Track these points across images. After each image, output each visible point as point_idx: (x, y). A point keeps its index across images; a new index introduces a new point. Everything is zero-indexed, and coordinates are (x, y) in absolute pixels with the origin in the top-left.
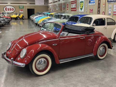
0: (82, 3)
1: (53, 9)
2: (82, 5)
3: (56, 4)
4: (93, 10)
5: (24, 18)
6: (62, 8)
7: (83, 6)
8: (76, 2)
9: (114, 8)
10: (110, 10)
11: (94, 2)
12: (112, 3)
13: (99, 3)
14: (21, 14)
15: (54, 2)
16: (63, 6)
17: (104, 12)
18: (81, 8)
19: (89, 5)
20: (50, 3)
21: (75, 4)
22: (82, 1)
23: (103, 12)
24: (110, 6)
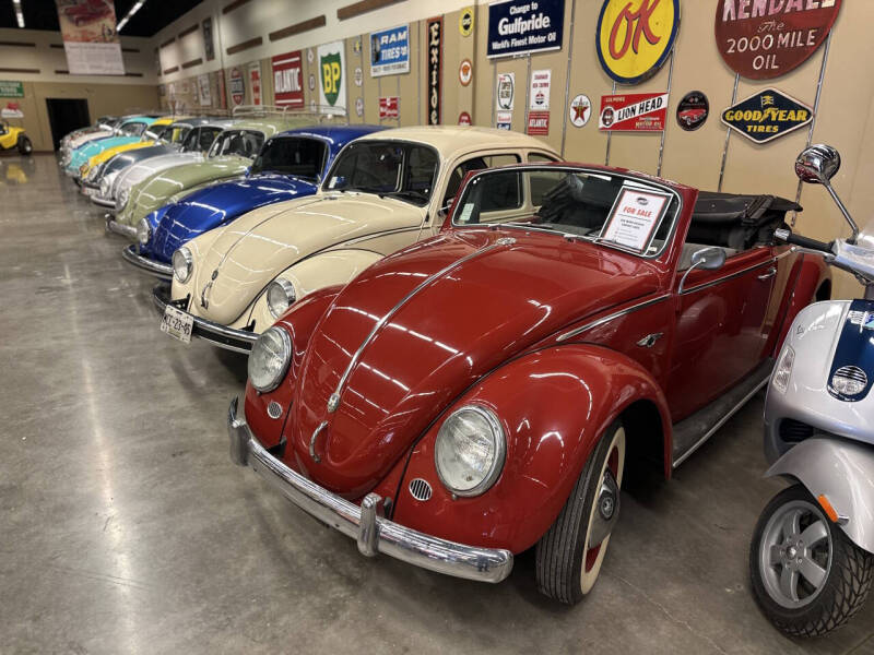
0: (335, 65)
1: (183, 101)
2: (336, 77)
3: (196, 77)
4: (401, 105)
5: (28, 149)
6: (230, 95)
7: (338, 84)
8: (300, 61)
9: (534, 92)
10: (505, 101)
11: (403, 58)
12: (518, 57)
13: (435, 59)
14: (8, 125)
15: (186, 66)
16: (232, 86)
17: (470, 113)
18: (328, 90)
19: (376, 75)
20: (167, 72)
21: (292, 71)
22: (334, 53)
23: (465, 114)
24: (507, 80)
